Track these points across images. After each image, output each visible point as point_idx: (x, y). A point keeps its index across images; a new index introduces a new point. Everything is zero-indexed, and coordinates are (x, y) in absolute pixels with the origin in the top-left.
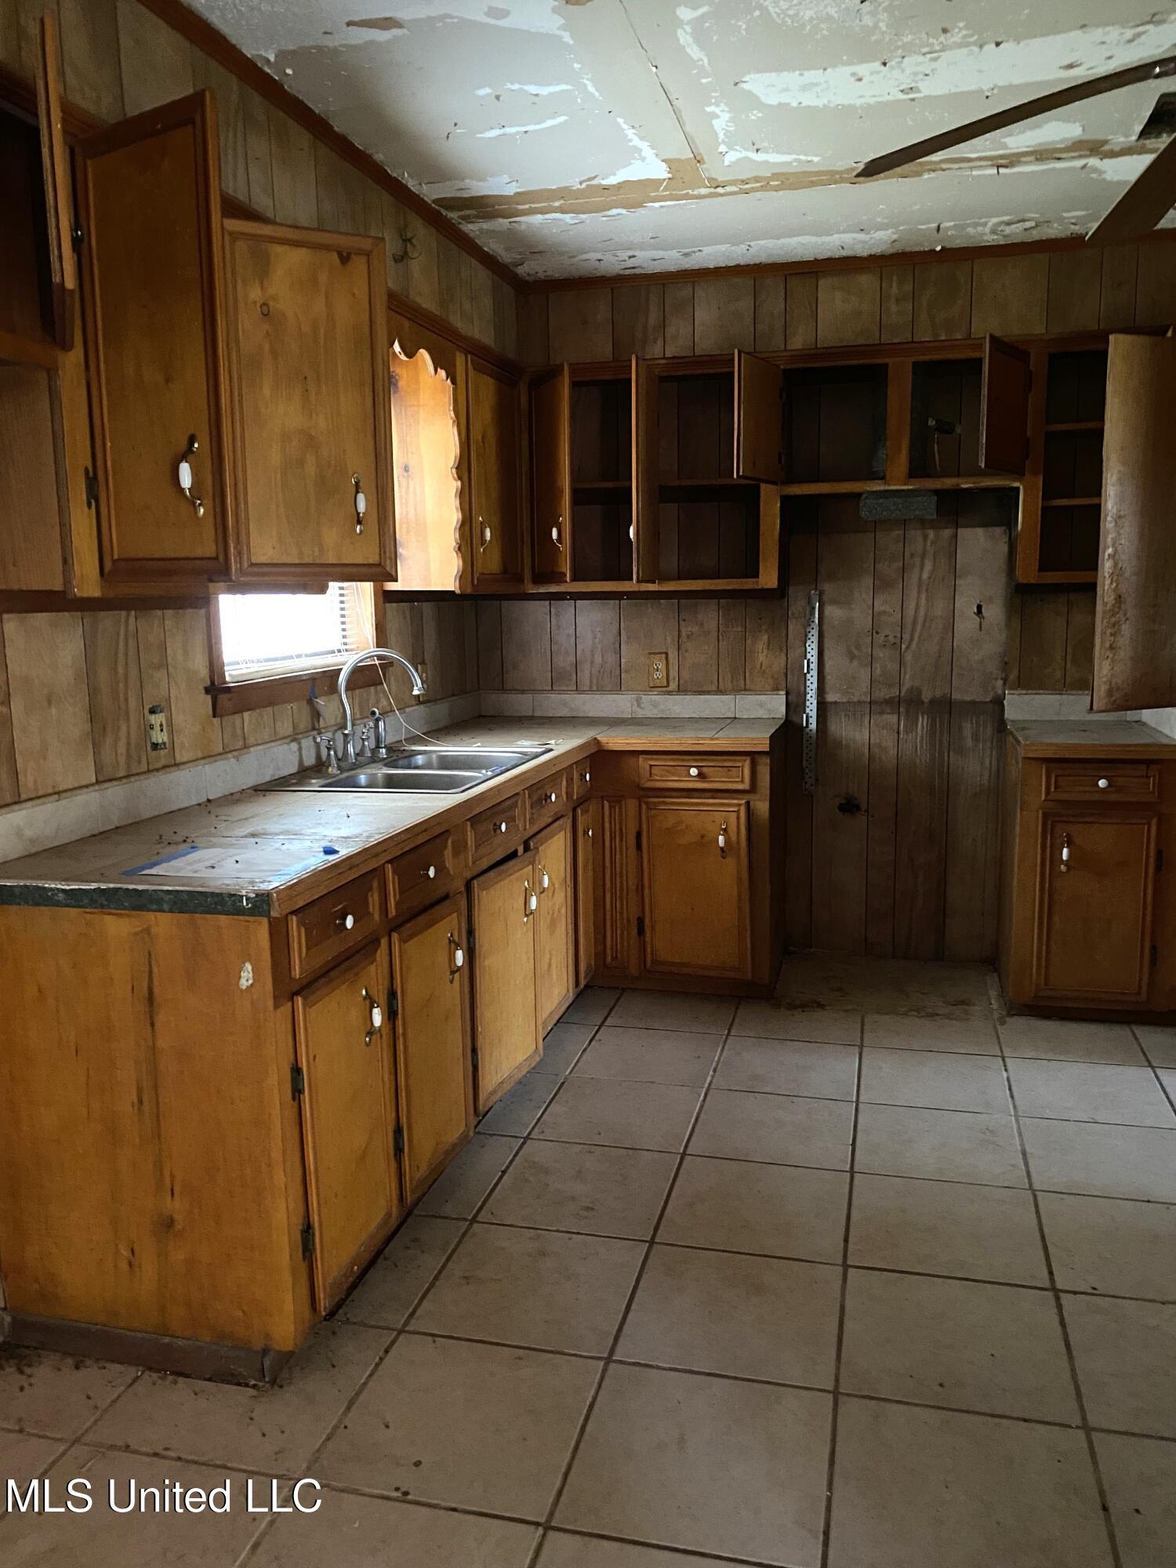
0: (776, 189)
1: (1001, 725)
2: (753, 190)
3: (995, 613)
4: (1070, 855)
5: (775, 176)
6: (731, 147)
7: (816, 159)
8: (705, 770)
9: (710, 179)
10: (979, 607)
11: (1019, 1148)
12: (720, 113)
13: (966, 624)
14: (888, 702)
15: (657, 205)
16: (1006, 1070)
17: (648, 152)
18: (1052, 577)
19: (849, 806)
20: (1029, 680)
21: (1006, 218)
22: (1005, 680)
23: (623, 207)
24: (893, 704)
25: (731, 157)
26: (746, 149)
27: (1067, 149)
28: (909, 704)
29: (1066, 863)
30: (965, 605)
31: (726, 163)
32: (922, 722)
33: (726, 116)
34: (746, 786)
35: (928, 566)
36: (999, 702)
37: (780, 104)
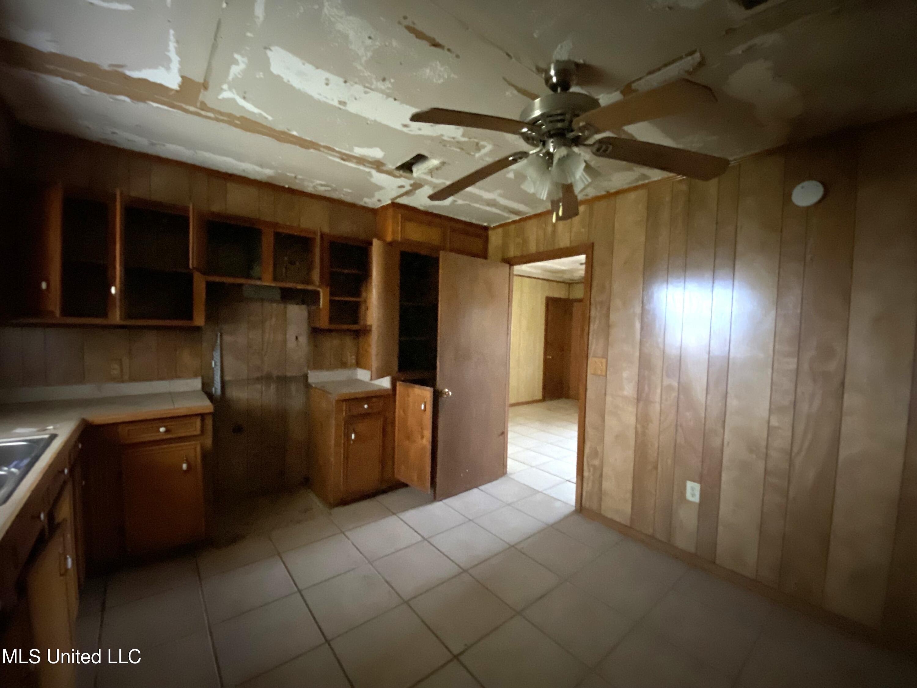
0: (236, 126)
1: (308, 386)
2: (222, 121)
3: (303, 340)
4: (355, 437)
5: (242, 118)
6: (230, 89)
7: (270, 118)
8: (169, 427)
9: (203, 103)
10: (297, 338)
11: (383, 580)
12: (240, 61)
13: (291, 344)
14: (258, 379)
15: (155, 105)
16: (349, 539)
17: (175, 65)
18: (333, 327)
19: (238, 429)
20: (318, 365)
21: (323, 183)
22: (308, 367)
23: (129, 96)
24: (258, 380)
25: (227, 94)
26: (238, 94)
27: (370, 163)
28: (267, 379)
29: (354, 441)
30: (290, 336)
31: (220, 97)
32: (273, 387)
33: (242, 66)
34: (198, 432)
35: (274, 320)
36: (306, 377)
37: (279, 76)
